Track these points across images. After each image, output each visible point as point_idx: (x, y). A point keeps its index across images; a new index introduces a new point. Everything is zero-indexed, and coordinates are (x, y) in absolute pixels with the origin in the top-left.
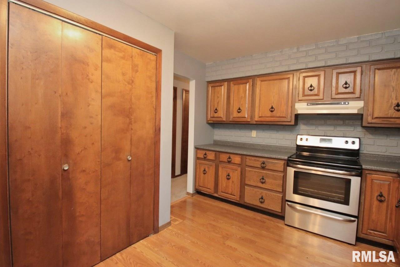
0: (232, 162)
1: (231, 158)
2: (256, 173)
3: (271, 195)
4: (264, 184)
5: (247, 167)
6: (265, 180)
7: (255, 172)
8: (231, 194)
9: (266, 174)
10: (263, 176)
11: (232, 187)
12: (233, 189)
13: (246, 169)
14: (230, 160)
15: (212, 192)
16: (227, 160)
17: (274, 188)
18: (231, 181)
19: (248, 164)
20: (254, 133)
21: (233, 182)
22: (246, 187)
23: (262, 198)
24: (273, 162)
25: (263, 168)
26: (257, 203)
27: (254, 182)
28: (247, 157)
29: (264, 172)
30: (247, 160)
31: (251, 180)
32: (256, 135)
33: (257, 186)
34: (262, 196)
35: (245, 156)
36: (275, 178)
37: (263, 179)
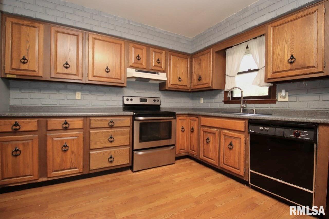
0: (70, 127)
1: (68, 123)
2: (104, 133)
3: (120, 151)
4: (113, 143)
5: (91, 129)
6: (113, 138)
7: (102, 133)
8: (71, 169)
9: (114, 132)
10: (111, 135)
11: (72, 159)
12: (73, 161)
13: (91, 132)
14: (67, 125)
15: (36, 178)
16: (63, 127)
17: (122, 144)
18: (69, 152)
19: (92, 126)
20: (78, 96)
21: (72, 152)
22: (91, 152)
23: (111, 158)
24: (121, 119)
25: (111, 127)
26: (105, 164)
27: (102, 143)
28: (92, 119)
29: (112, 130)
30: (91, 121)
31: (97, 143)
32: (81, 97)
33: (105, 147)
34: (111, 155)
35: (88, 119)
36: (123, 134)
37: (111, 138)
